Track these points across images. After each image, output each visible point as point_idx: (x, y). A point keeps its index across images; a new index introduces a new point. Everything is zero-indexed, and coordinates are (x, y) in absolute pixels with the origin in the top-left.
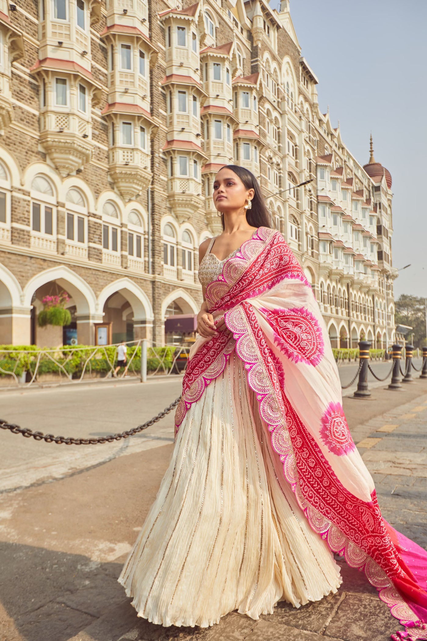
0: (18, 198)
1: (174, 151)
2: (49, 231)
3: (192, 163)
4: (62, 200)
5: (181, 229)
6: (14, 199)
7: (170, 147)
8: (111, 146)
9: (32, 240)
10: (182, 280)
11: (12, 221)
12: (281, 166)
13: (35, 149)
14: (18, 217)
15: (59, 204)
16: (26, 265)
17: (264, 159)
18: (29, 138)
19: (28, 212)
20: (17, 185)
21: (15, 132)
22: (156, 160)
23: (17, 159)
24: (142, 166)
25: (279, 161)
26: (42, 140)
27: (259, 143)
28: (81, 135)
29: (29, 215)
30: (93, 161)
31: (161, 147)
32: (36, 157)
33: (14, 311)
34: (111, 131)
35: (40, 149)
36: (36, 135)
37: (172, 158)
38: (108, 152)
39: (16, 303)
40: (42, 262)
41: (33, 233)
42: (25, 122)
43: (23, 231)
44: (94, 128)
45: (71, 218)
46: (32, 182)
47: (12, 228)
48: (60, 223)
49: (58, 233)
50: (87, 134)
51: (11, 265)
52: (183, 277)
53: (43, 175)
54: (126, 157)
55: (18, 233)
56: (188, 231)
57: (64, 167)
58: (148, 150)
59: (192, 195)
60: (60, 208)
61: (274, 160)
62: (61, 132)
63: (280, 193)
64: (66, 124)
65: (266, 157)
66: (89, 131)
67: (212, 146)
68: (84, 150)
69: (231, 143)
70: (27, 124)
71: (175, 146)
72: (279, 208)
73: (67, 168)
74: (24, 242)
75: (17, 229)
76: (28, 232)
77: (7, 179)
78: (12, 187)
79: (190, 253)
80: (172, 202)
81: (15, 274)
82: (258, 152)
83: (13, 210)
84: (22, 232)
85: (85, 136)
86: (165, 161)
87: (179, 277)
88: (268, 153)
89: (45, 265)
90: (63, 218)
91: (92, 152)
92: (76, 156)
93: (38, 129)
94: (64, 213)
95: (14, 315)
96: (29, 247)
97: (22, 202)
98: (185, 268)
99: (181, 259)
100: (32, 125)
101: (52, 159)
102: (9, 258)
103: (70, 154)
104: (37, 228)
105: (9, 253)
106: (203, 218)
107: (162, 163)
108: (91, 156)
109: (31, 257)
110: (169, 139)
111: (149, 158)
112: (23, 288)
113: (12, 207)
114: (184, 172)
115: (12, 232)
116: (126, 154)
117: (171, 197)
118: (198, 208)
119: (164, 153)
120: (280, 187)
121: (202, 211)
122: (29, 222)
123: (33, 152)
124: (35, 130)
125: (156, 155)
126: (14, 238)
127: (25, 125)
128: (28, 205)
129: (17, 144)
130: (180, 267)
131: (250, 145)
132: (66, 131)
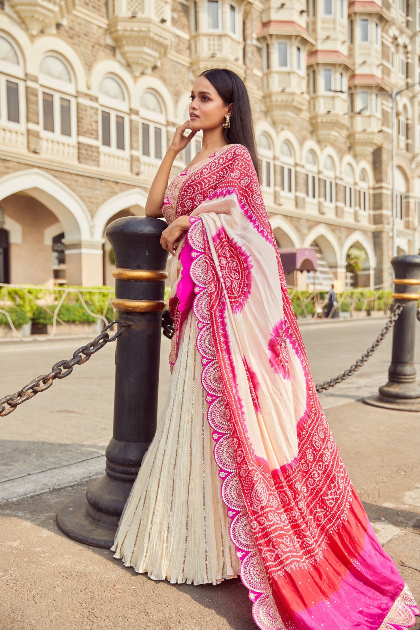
0: (85, 106)
1: (271, 36)
2: (121, 146)
3: (295, 50)
4: (135, 105)
5: (278, 140)
6: (80, 107)
7: (265, 30)
8: (193, 33)
9: (102, 157)
10: (280, 205)
11: (78, 135)
12: (409, 48)
13: (102, 42)
14: (85, 130)
15: (132, 111)
16: (96, 189)
17: (386, 39)
18: (95, 28)
19: (97, 122)
20: (83, 89)
21: (80, 21)
22: (248, 49)
23: (82, 55)
24: (232, 58)
25: (407, 41)
26: (110, 30)
27: (381, 18)
28: (157, 20)
29: (97, 127)
30: (172, 54)
31: (254, 31)
32: (103, 51)
33: (83, 245)
34: (192, 12)
35: (109, 41)
36: (103, 23)
37: (268, 46)
38: (189, 41)
39: (85, 236)
40: (113, 185)
41: (103, 149)
42: (90, 7)
43: (91, 146)
44: (174, 10)
45: (146, 128)
46: (101, 84)
47: (79, 143)
48: (134, 136)
49: (132, 147)
50: (165, 19)
51: (79, 189)
52: (282, 201)
53: (113, 75)
54: (212, 47)
55: (86, 150)
56: (288, 142)
57: (137, 63)
58: (238, 36)
59: (293, 94)
60: (134, 117)
61: (401, 41)
62: (134, 17)
63: (408, 86)
64: (140, 7)
65: (389, 36)
66: (168, 15)
67: (319, 25)
68: (162, 40)
69: (345, 21)
70: (93, 10)
71: (273, 30)
72: (405, 107)
73: (142, 65)
74: (93, 160)
75: (84, 145)
76: (97, 148)
77: (70, 81)
78: (77, 92)
79: (290, 171)
80: (268, 104)
81: (83, 200)
82: (379, 30)
83: (79, 120)
84: (89, 149)
85: (163, 21)
86: (259, 50)
87: (277, 201)
88: (393, 31)
89: (117, 188)
90: (137, 129)
91: (171, 42)
92: (152, 49)
93: (105, 15)
94: (138, 122)
95: (84, 251)
96: (98, 166)
97: (89, 110)
98: (283, 189)
99: (279, 178)
100: (99, 10)
101: (123, 54)
102: (77, 181)
103: (144, 45)
104: (107, 142)
105: (76, 175)
106: (306, 124)
107: (256, 53)
108: (169, 46)
109: (101, 180)
110: (265, 20)
111: (241, 47)
112: (93, 216)
113: (78, 117)
114: (284, 62)
115: (79, 148)
116: (212, 42)
117: (267, 97)
118: (300, 110)
119: (258, 39)
120: (407, 77)
121: (305, 115)
122: (98, 135)
123: (100, 45)
124: (102, 16)
125: (249, 42)
126: (81, 156)
127: (90, 10)
128: (96, 114)
129: (82, 36)
130: (278, 189)
131: (369, 22)
132: (139, 15)
